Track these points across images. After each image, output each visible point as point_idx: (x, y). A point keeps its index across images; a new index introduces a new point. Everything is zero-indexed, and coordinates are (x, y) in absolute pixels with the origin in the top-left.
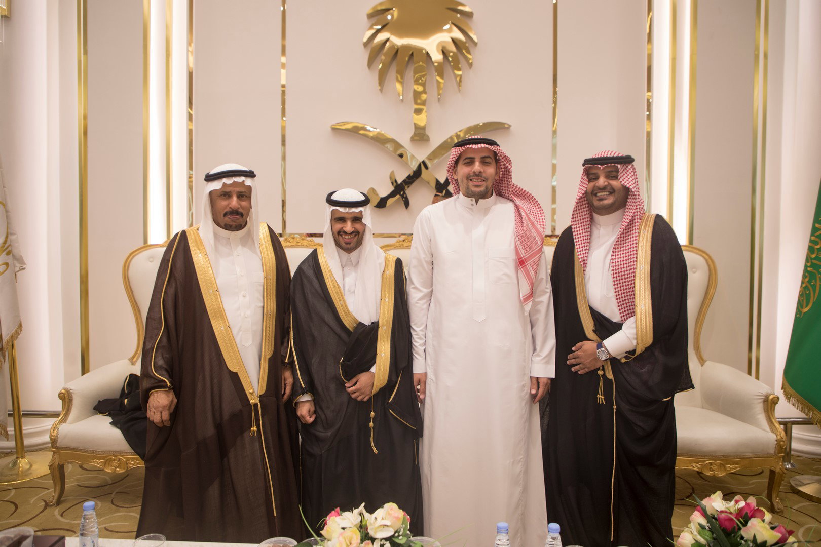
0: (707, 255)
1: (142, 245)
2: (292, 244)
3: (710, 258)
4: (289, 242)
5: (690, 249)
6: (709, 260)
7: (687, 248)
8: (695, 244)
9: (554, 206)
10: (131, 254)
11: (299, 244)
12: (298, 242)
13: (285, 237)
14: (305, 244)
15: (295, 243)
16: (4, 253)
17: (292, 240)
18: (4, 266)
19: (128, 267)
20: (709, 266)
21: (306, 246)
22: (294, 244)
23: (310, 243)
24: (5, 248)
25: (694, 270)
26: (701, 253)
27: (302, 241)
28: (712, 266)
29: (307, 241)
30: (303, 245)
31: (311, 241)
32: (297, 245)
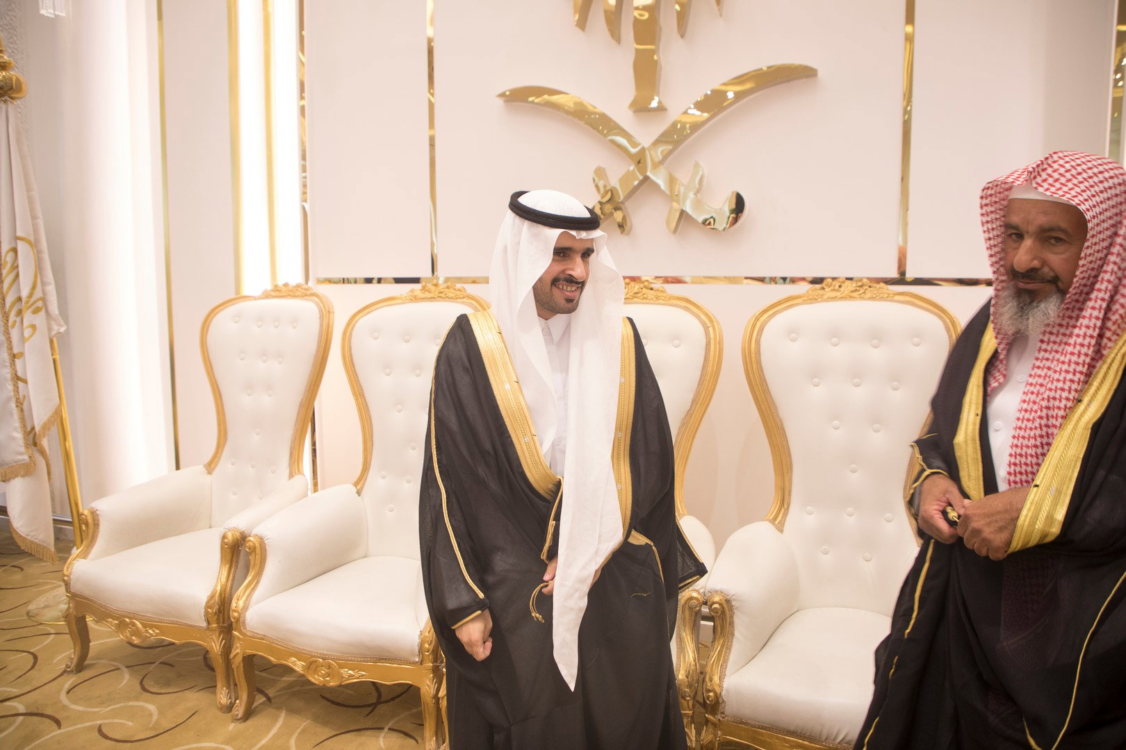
1: (234, 296)
2: (432, 295)
4: (429, 292)
10: (213, 310)
11: (442, 295)
12: (442, 292)
13: (424, 283)
14: (451, 295)
15: (437, 294)
16: (30, 310)
17: (433, 289)
18: (30, 329)
19: (208, 330)
21: (452, 298)
23: (458, 293)
24: (30, 303)
27: (447, 290)
29: (455, 290)
30: (447, 297)
31: (459, 290)
32: (439, 297)
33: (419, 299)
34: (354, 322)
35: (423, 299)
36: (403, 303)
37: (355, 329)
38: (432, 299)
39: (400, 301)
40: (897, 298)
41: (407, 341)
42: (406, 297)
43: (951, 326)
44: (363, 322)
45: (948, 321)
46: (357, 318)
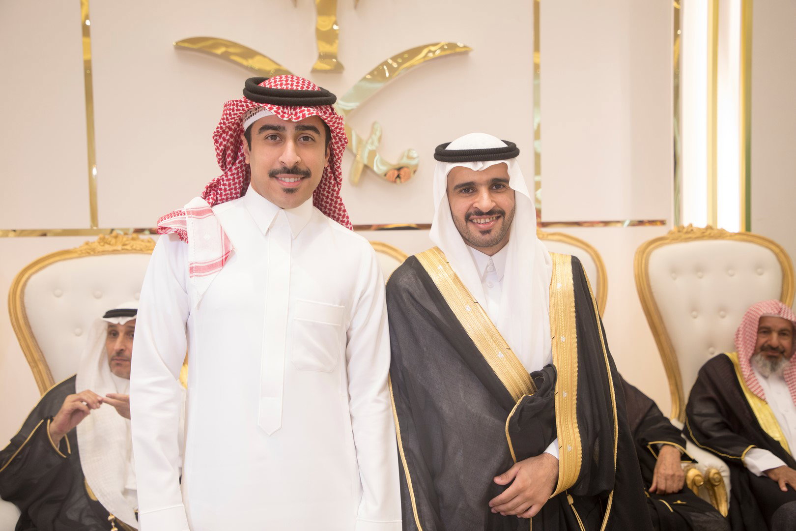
0: (778, 246)
2: (115, 248)
3: (782, 250)
4: (109, 244)
5: (750, 238)
6: (781, 255)
7: (745, 237)
8: (755, 230)
9: (537, 178)
11: (128, 247)
12: (124, 245)
17: (113, 241)
20: (781, 263)
21: (141, 250)
22: (119, 247)
23: (148, 244)
25: (759, 270)
26: (767, 244)
27: (133, 242)
28: (786, 264)
29: (143, 241)
30: (135, 249)
31: (149, 242)
32: (123, 249)
33: (99, 252)
34: (24, 279)
35: (104, 253)
36: (80, 257)
37: (27, 290)
38: (115, 252)
39: (76, 255)
40: (550, 237)
41: (98, 297)
42: (81, 251)
43: (595, 258)
44: (37, 280)
45: (592, 253)
46: (26, 276)
